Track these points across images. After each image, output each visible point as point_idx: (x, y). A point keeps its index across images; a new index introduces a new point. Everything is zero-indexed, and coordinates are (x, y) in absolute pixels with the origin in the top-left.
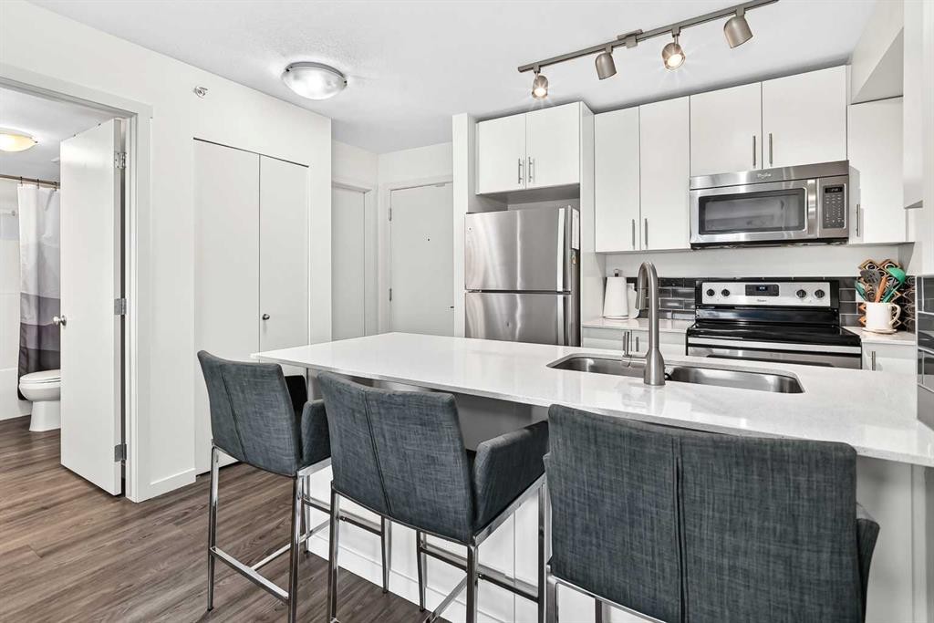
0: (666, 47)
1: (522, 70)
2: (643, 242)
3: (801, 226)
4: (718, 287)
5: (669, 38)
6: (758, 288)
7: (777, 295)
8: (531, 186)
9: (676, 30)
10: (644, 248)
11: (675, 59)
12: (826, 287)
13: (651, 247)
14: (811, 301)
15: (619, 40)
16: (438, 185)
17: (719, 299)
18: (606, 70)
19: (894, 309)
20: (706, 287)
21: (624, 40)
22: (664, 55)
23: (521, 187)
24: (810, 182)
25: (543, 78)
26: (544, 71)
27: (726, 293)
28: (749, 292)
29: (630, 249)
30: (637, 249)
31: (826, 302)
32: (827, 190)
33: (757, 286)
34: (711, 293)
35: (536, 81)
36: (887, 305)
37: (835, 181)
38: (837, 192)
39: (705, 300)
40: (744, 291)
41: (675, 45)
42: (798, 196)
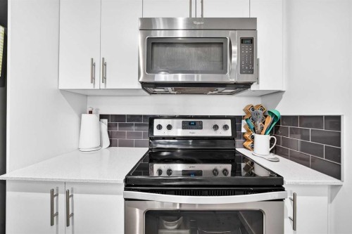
3: (223, 69)
4: (164, 123)
6: (190, 123)
7: (201, 128)
12: (228, 122)
14: (221, 133)
17: (164, 132)
20: (156, 122)
28: (185, 126)
31: (229, 133)
32: (243, 41)
33: (191, 122)
34: (160, 127)
36: (268, 137)
37: (247, 35)
38: (249, 43)
39: (157, 133)
40: (181, 126)
42: (222, 45)
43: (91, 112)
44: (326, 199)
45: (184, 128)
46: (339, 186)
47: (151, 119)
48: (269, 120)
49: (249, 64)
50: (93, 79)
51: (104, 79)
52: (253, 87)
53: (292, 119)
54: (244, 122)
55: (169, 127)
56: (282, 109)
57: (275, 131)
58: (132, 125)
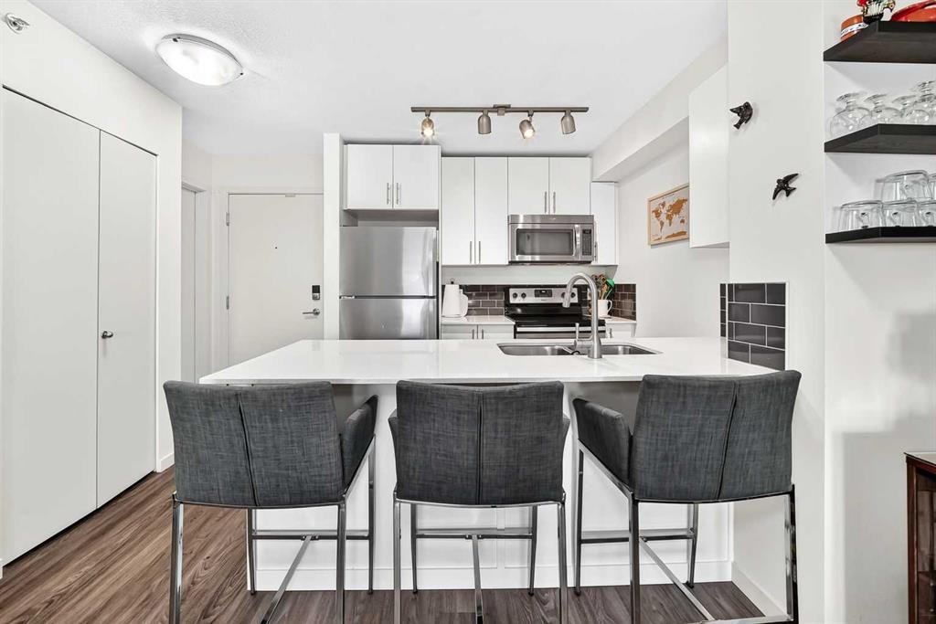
0: (522, 122)
1: (414, 110)
2: (477, 258)
3: (571, 253)
4: (520, 291)
5: (525, 116)
6: (541, 291)
7: (551, 296)
8: (397, 207)
9: (531, 111)
10: (477, 263)
11: (528, 133)
12: (575, 290)
13: (482, 263)
15: (494, 107)
16: (287, 195)
17: (519, 300)
18: (485, 130)
19: (609, 304)
20: (512, 291)
21: (498, 109)
22: (521, 128)
23: (389, 207)
24: (577, 226)
25: (430, 121)
26: (434, 116)
28: (538, 294)
29: (468, 263)
30: (473, 263)
31: (575, 300)
32: (584, 232)
33: (543, 290)
34: (515, 295)
35: (424, 123)
36: (606, 301)
37: (587, 227)
38: (588, 233)
39: (512, 301)
40: (533, 294)
41: (529, 122)
42: (570, 234)
43: (452, 283)
44: (630, 333)
45: (536, 296)
46: (635, 324)
47: (506, 289)
48: (606, 288)
49: (588, 247)
50: (471, 259)
51: (481, 259)
52: (592, 263)
53: (619, 287)
55: (524, 296)
57: (611, 296)
58: (486, 295)
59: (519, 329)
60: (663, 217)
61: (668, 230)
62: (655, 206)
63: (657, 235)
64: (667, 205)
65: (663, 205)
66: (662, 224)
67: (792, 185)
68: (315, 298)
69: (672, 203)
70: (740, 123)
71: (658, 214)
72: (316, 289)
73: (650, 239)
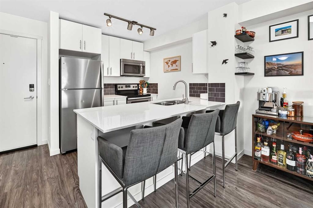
0: (139, 29)
1: (105, 14)
3: (139, 73)
4: (121, 86)
5: (140, 27)
7: (130, 87)
8: (84, 51)
9: (142, 26)
10: (110, 76)
11: (141, 33)
12: (137, 85)
13: (112, 75)
14: (135, 89)
15: (132, 22)
17: (121, 89)
18: (130, 29)
19: (147, 89)
21: (134, 23)
23: (80, 51)
24: (141, 65)
27: (122, 87)
30: (108, 75)
31: (137, 88)
33: (128, 85)
34: (119, 87)
35: (108, 20)
36: (146, 89)
37: (144, 65)
38: (144, 67)
39: (119, 89)
40: (125, 86)
41: (141, 30)
42: (139, 67)
46: (157, 95)
47: (116, 85)
48: (146, 85)
49: (144, 72)
50: (108, 74)
51: (111, 74)
52: (144, 77)
53: (151, 84)
54: (140, 85)
56: (149, 82)
57: (148, 87)
58: (108, 87)
59: (129, 99)
60: (169, 64)
61: (171, 68)
62: (166, 61)
63: (167, 69)
64: (171, 61)
65: (170, 61)
66: (169, 66)
67: (227, 61)
68: (31, 91)
69: (173, 61)
70: (213, 45)
71: (167, 63)
72: (32, 86)
73: (164, 70)
